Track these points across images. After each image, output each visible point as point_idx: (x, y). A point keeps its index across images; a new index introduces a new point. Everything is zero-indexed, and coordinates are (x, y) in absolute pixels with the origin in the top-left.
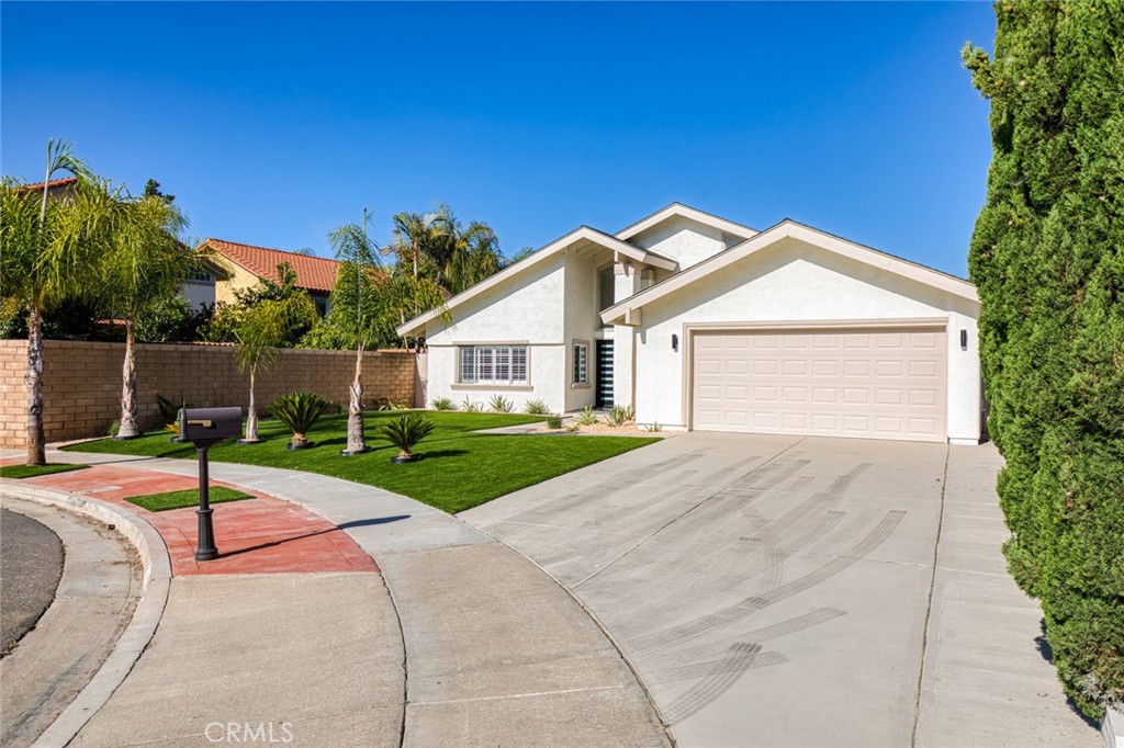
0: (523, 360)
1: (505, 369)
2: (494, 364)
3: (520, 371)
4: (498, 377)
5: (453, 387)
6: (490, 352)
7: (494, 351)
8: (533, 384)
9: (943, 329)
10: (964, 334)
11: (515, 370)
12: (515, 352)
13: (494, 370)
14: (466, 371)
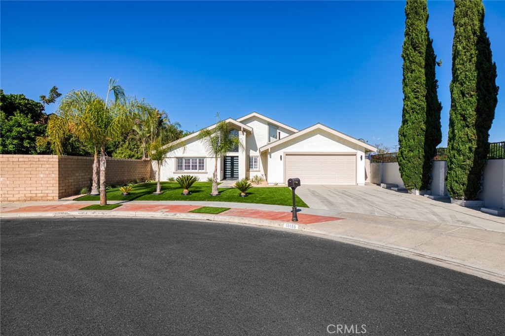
0: (203, 163)
1: (196, 166)
2: (191, 164)
3: (202, 166)
4: (192, 169)
5: (174, 173)
6: (190, 160)
7: (191, 160)
8: (207, 171)
9: (355, 155)
10: (362, 156)
11: (200, 166)
12: (199, 160)
13: (191, 166)
14: (179, 167)
